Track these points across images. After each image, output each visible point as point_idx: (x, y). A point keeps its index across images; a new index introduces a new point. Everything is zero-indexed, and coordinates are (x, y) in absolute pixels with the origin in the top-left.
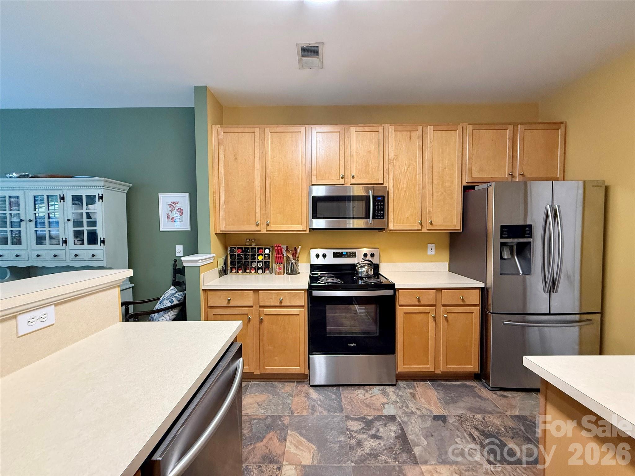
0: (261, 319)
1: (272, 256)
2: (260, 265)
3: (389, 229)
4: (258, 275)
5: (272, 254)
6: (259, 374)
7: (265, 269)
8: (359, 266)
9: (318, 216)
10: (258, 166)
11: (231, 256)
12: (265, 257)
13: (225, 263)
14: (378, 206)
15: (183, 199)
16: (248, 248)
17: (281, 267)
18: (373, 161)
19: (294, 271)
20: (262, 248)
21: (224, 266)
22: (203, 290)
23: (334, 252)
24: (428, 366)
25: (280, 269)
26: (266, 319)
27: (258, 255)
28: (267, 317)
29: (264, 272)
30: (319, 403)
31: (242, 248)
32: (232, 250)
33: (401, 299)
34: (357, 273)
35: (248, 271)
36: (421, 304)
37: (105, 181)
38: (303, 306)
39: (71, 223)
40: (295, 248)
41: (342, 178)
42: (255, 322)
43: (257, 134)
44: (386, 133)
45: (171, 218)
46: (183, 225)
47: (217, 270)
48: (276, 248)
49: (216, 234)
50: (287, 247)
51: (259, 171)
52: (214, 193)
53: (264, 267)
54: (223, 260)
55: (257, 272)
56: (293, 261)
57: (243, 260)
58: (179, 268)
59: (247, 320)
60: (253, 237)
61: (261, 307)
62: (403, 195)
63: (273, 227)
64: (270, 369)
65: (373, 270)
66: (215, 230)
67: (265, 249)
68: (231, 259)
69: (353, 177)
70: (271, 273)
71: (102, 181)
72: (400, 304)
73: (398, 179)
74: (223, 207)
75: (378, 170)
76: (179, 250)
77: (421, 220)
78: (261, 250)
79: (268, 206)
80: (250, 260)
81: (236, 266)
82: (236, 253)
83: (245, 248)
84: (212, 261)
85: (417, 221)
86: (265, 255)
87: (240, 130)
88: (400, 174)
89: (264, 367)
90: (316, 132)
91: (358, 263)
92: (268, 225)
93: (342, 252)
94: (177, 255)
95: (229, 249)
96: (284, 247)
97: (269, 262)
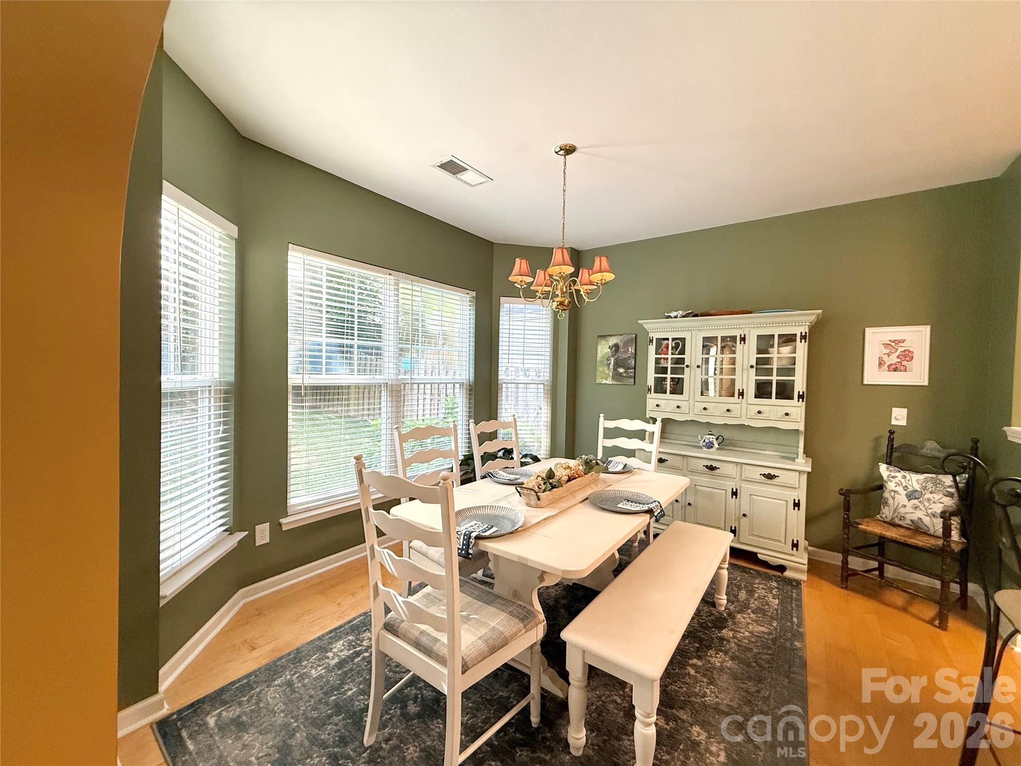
15: (917, 335)
39: (753, 371)
45: (886, 365)
46: (914, 377)
76: (899, 415)
94: (894, 424)
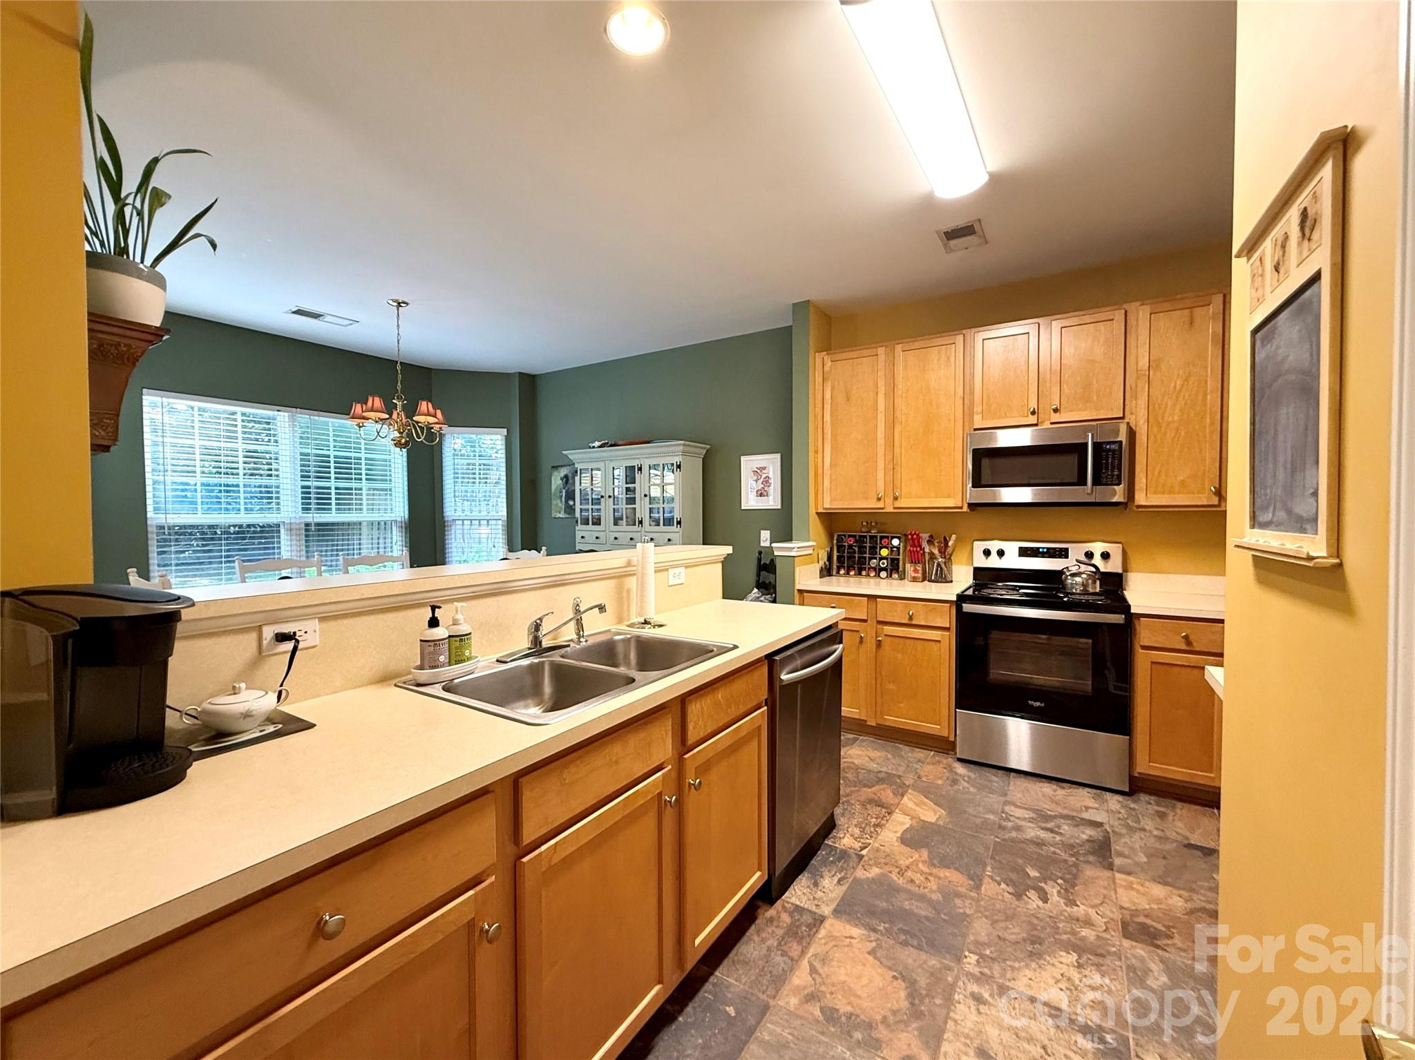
0: (879, 641)
1: (904, 551)
2: (883, 564)
3: (1136, 504)
4: (878, 580)
5: (905, 547)
6: (874, 725)
7: (891, 571)
8: (1068, 574)
9: (983, 482)
10: (881, 406)
11: (839, 547)
12: (892, 551)
13: (830, 558)
14: (1107, 460)
15: (771, 463)
16: (865, 537)
17: (919, 569)
18: (1101, 377)
19: (943, 577)
20: (887, 537)
21: (827, 563)
22: (799, 590)
23: (1020, 548)
24: (1212, 775)
25: (916, 571)
26: (887, 643)
27: (881, 548)
28: (889, 638)
29: (891, 576)
30: (966, 778)
31: (854, 536)
32: (840, 539)
33: (1145, 635)
34: (1064, 587)
35: (864, 573)
36: (1192, 649)
37: (684, 445)
38: (948, 629)
39: (647, 499)
40: (945, 538)
41: (1033, 413)
42: (870, 644)
43: (882, 357)
44: (1131, 321)
45: (755, 491)
46: (773, 501)
47: (817, 567)
48: (910, 537)
49: (817, 513)
50: (931, 536)
51: (883, 415)
52: (816, 452)
53: (889, 567)
54: (826, 553)
55: (879, 576)
56: (940, 560)
57: (857, 555)
58: (765, 564)
59: (858, 640)
60: (873, 518)
61: (879, 622)
62: (1173, 435)
63: (902, 503)
64: (891, 720)
65: (1098, 582)
66: (816, 508)
67: (893, 538)
68: (838, 552)
69: (1056, 411)
70: (902, 578)
71: (680, 445)
72: (1142, 644)
73: (1159, 406)
74: (827, 472)
75: (1111, 393)
76: (765, 535)
77: (1217, 486)
78: (886, 540)
79: (898, 468)
80: (867, 555)
81: (846, 565)
82: (846, 544)
83: (859, 536)
84: (811, 552)
85: (1206, 486)
86: (892, 548)
87: (854, 354)
88: (1163, 396)
89: (882, 714)
90: (984, 340)
91: (1067, 568)
92: (896, 498)
93: (1038, 548)
94: (762, 544)
95: (835, 538)
96: (925, 536)
97: (898, 560)
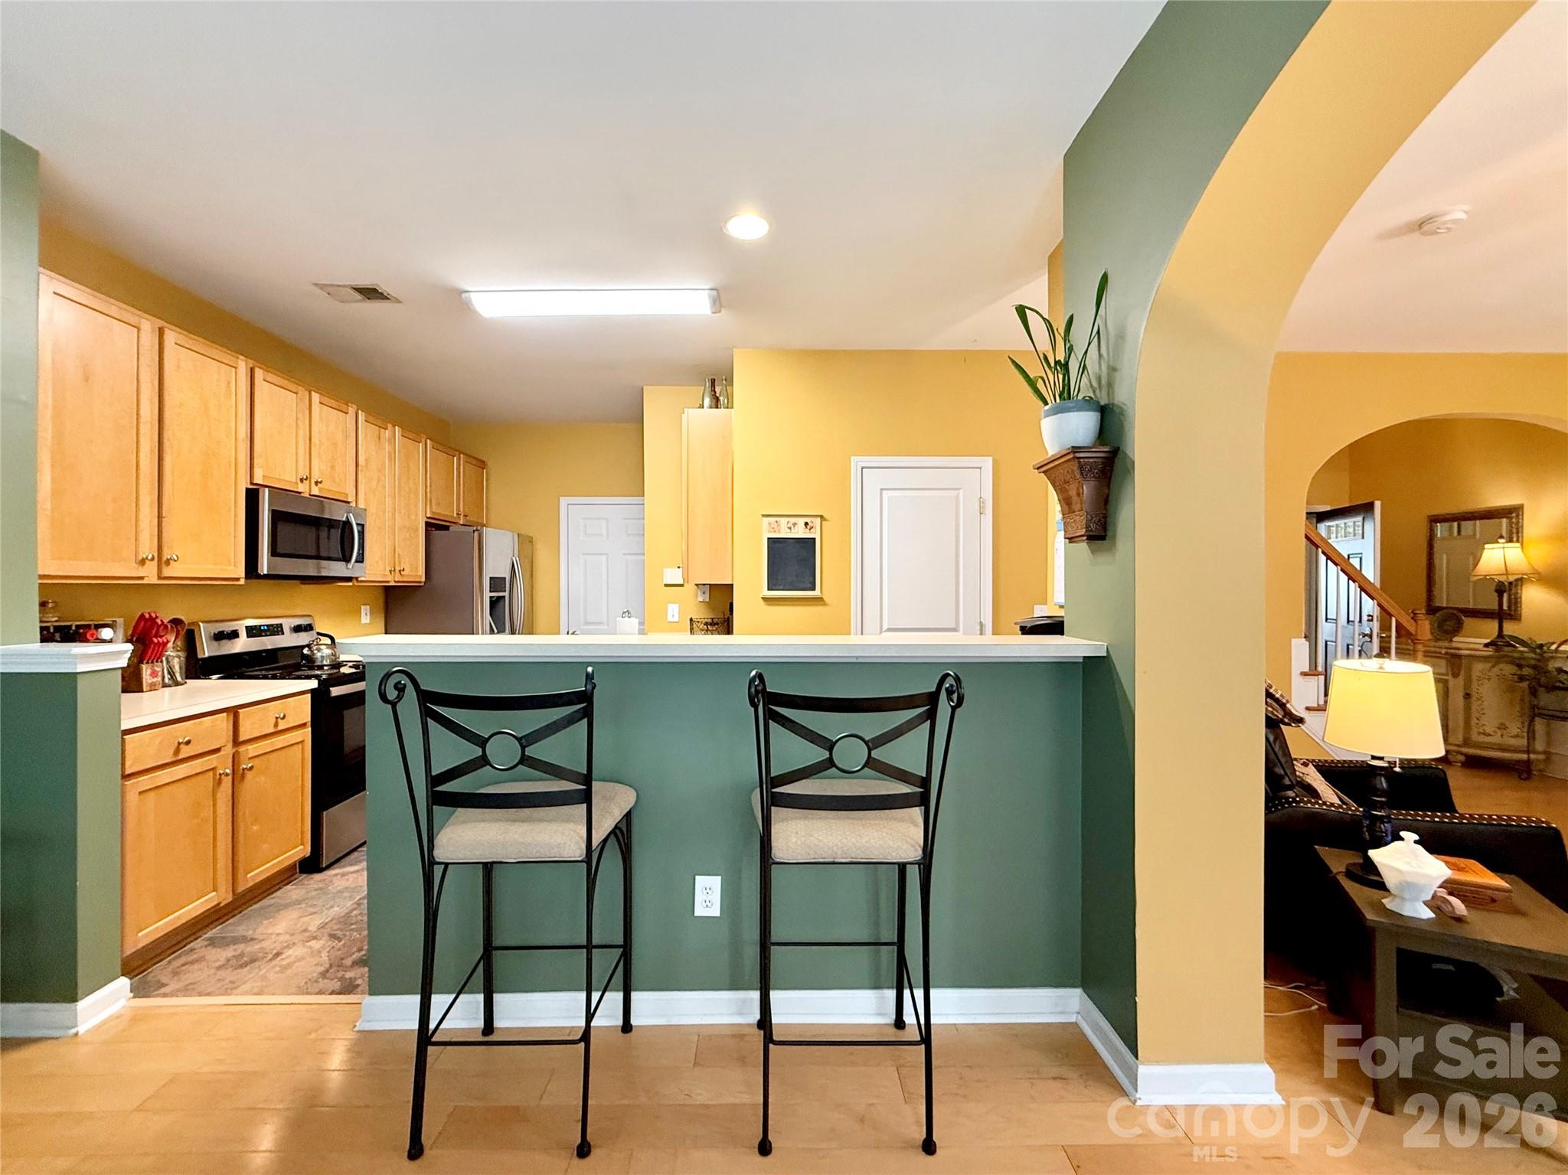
0: (243, 770)
6: (231, 899)
9: (278, 551)
10: (146, 414)
17: (157, 669)
18: (340, 462)
25: (154, 674)
41: (301, 480)
43: (146, 337)
59: (213, 783)
61: (242, 743)
63: (174, 570)
64: (253, 875)
69: (317, 484)
75: (346, 478)
79: (169, 518)
85: (387, 567)
87: (97, 304)
88: (369, 491)
89: (245, 874)
90: (263, 379)
92: (168, 563)
